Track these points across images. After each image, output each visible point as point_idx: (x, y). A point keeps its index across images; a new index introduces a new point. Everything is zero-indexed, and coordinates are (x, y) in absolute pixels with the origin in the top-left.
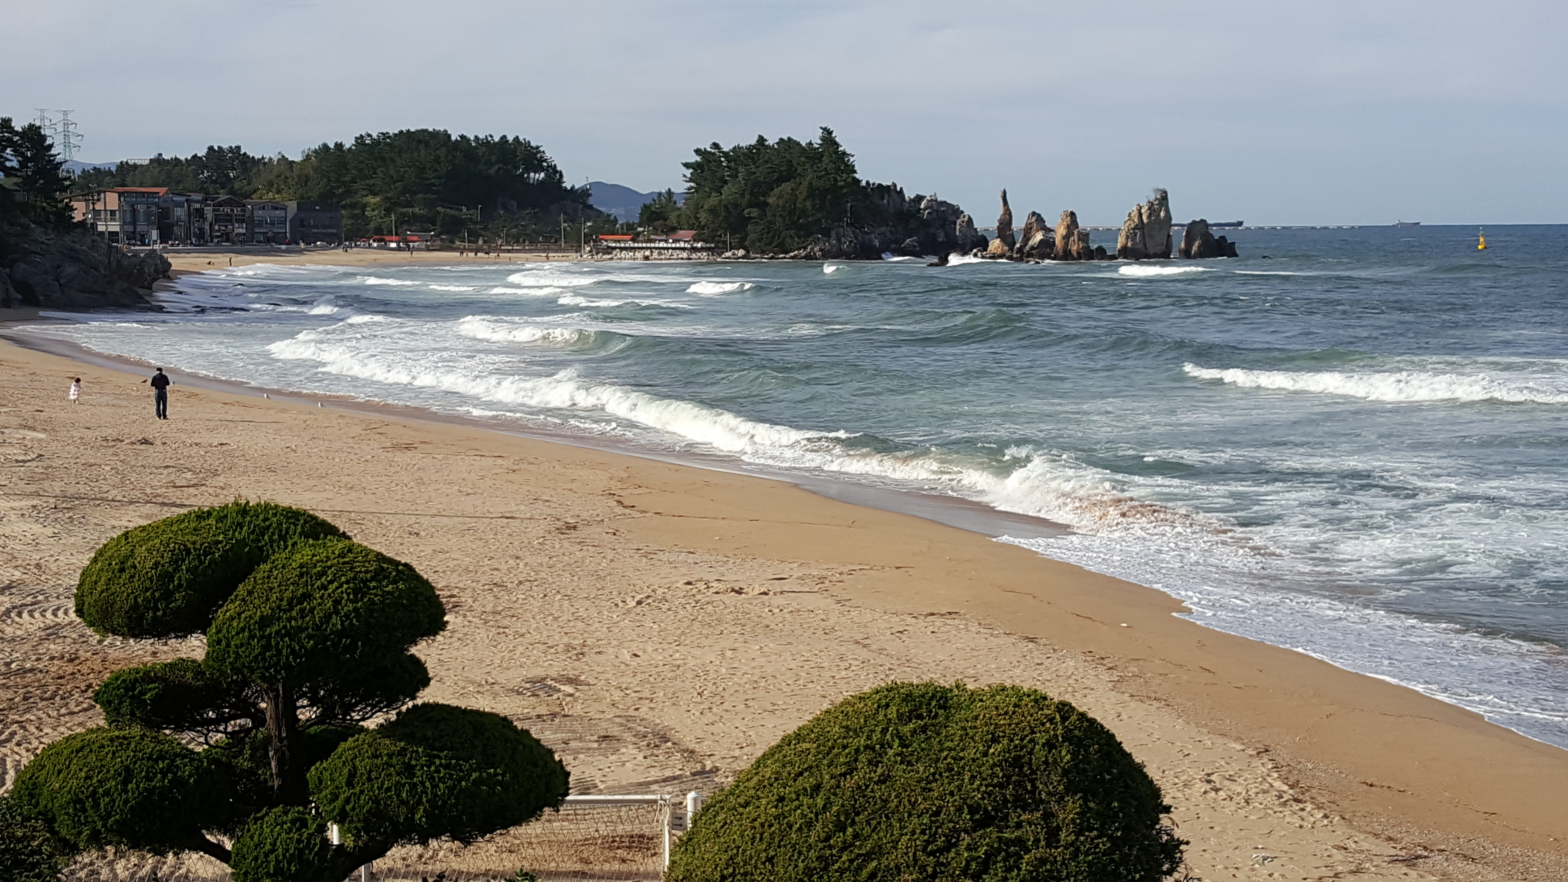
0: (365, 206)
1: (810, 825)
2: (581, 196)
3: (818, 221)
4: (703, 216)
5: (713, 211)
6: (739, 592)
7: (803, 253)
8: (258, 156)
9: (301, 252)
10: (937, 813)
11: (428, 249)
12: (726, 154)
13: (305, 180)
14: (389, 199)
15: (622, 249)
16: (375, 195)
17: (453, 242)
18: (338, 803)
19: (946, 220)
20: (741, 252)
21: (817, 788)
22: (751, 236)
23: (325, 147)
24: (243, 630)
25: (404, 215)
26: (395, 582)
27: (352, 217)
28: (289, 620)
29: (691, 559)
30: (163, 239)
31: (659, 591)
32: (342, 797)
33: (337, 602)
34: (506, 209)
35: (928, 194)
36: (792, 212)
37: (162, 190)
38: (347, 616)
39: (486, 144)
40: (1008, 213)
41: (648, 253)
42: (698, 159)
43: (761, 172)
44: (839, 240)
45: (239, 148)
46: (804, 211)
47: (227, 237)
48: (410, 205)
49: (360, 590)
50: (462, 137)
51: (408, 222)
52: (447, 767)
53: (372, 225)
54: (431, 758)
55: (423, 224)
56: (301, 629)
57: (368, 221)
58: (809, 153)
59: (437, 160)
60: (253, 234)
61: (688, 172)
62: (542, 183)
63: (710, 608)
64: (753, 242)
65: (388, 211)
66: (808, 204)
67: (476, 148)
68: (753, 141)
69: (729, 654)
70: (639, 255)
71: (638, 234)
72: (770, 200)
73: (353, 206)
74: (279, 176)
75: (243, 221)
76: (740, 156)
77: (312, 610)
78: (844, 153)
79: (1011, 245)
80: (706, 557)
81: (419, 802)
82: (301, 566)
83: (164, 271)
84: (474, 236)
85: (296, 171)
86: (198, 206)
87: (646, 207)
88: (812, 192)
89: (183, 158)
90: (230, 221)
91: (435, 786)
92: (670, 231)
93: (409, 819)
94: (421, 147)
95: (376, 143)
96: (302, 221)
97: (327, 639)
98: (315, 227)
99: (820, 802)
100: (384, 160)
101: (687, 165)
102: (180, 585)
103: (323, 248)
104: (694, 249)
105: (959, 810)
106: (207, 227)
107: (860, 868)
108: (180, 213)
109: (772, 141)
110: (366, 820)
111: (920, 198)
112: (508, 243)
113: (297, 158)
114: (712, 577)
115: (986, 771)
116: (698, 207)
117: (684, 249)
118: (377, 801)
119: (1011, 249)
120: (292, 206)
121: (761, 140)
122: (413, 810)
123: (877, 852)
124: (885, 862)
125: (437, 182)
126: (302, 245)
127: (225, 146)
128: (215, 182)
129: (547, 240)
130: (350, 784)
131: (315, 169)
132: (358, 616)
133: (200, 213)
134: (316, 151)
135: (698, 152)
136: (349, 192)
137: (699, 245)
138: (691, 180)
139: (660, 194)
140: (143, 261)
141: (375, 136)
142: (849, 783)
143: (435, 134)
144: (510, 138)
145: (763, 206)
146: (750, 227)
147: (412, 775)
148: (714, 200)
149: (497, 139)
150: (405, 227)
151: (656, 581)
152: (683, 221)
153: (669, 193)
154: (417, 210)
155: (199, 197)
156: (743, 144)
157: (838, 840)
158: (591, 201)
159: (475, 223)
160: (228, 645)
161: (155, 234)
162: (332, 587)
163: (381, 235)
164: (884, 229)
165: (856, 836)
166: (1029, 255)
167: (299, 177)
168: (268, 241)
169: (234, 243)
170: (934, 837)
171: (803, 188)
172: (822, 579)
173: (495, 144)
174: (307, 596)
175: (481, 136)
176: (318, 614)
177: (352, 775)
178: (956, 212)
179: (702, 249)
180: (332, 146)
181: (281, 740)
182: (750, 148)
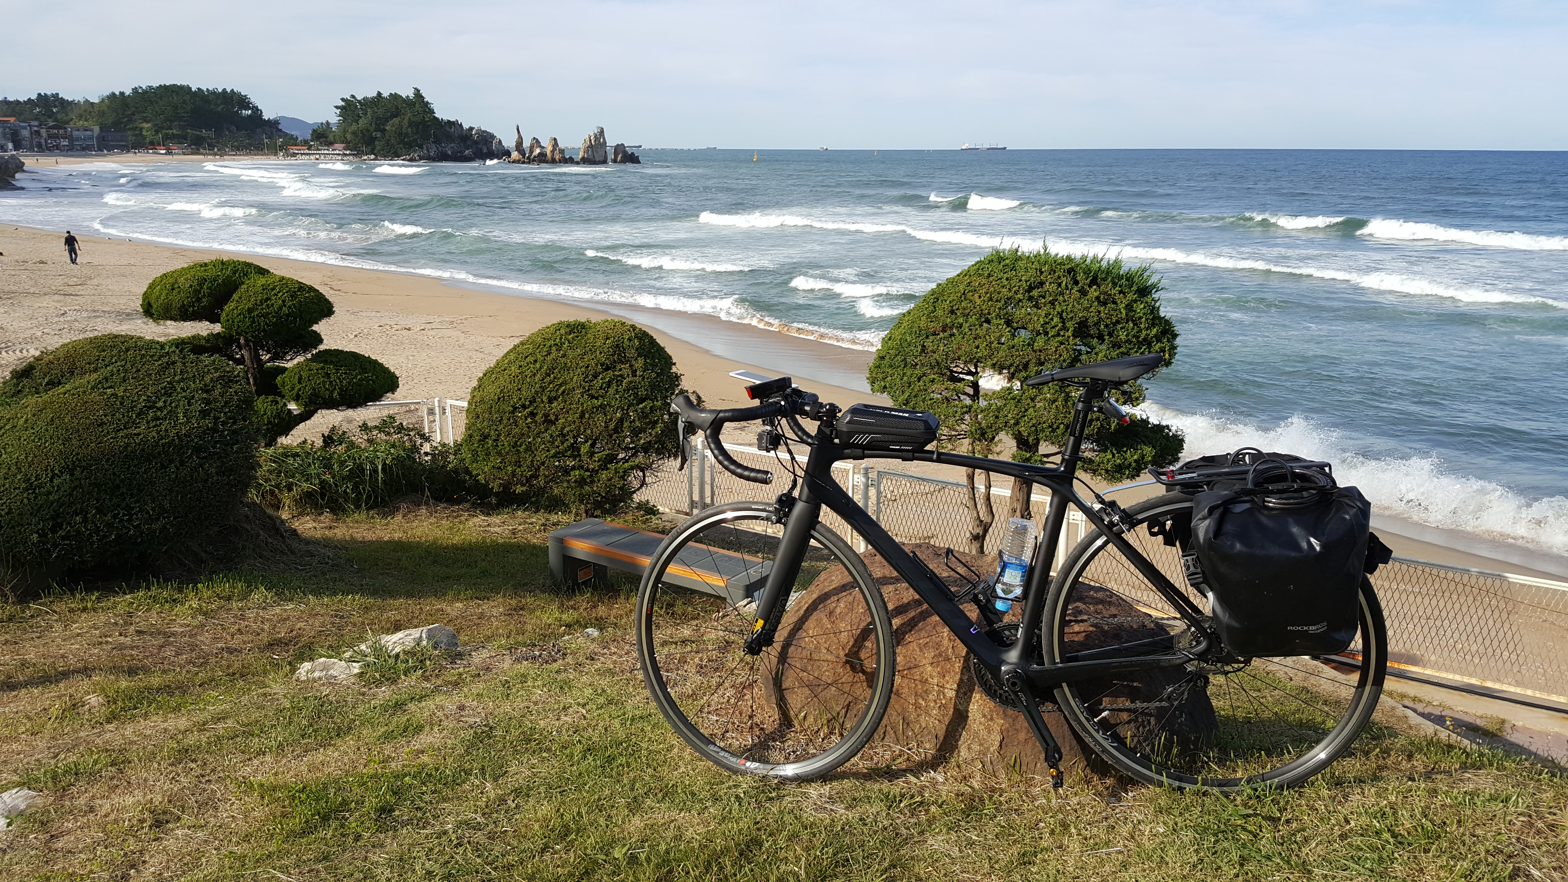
0: (141, 129)
1: (534, 375)
2: (274, 124)
3: (416, 140)
4: (349, 136)
5: (354, 133)
6: (409, 329)
7: (408, 157)
8: (70, 99)
9: (105, 155)
10: (588, 367)
11: (184, 154)
12: (359, 102)
13: (102, 114)
14: (157, 125)
15: (302, 154)
16: (147, 122)
17: (198, 150)
18: (295, 392)
19: (487, 141)
20: (373, 157)
21: (536, 361)
22: (378, 148)
23: (113, 94)
24: (240, 314)
25: (167, 134)
26: (309, 292)
27: (134, 135)
28: (262, 309)
29: (378, 315)
30: (16, 148)
31: (365, 331)
32: (297, 389)
33: (284, 301)
34: (230, 131)
35: (476, 126)
36: (400, 134)
37: (12, 119)
38: (290, 307)
39: (214, 93)
40: (520, 137)
41: (318, 156)
42: (343, 104)
43: (381, 112)
44: (428, 151)
45: (57, 94)
46: (407, 134)
47: (57, 147)
48: (170, 128)
49: (293, 296)
50: (199, 89)
51: (170, 139)
52: (345, 373)
53: (148, 140)
54: (337, 371)
55: (180, 139)
56: (268, 314)
57: (144, 138)
58: (407, 101)
59: (184, 102)
60: (74, 145)
61: (338, 111)
62: (250, 116)
63: (395, 337)
64: (379, 151)
65: (157, 132)
66: (409, 130)
67: (208, 95)
68: (375, 95)
69: (411, 358)
70: (312, 157)
71: (311, 146)
72: (387, 128)
73: (135, 129)
74: (85, 111)
75: (66, 138)
76: (367, 103)
77: (272, 305)
78: (427, 102)
79: (524, 155)
80: (387, 314)
81: (335, 389)
82: (263, 285)
83: (20, 167)
84: (211, 147)
85: (96, 109)
86: (36, 129)
87: (314, 131)
88: (411, 124)
89: (21, 100)
90: (58, 137)
91: (341, 382)
92: (330, 144)
93: (331, 396)
94: (174, 95)
95: (145, 92)
96: (103, 137)
97: (281, 317)
98: (113, 141)
99: (538, 365)
100: (151, 102)
101: (337, 107)
102: (204, 295)
103: (118, 154)
104: (345, 155)
105: (597, 365)
106: (43, 141)
107: (558, 389)
108: (25, 133)
109: (385, 94)
110: (310, 398)
111: (471, 129)
112: (232, 150)
113: (96, 100)
114: (392, 323)
115: (606, 350)
116: (345, 131)
117: (339, 154)
118: (314, 389)
119: (524, 157)
120: (97, 129)
121: (379, 94)
122: (332, 392)
123: (564, 383)
124: (568, 387)
125: (186, 115)
126: (105, 152)
127: (49, 93)
128: (44, 115)
129: (257, 148)
130: (300, 383)
131: (108, 107)
132: (295, 307)
133: (38, 133)
134: (108, 97)
135: (343, 100)
136: (130, 121)
137: (348, 152)
138: (340, 116)
139: (322, 124)
140: (7, 161)
141: (144, 88)
142: (549, 358)
143: (182, 88)
144: (229, 90)
145: (383, 131)
146: (377, 143)
147: (329, 378)
148: (354, 127)
149: (220, 91)
150: (168, 141)
151: (362, 326)
152: (337, 138)
153: (328, 123)
154: (175, 131)
155: (36, 123)
156: (369, 96)
157: (548, 379)
158: (280, 127)
159: (211, 139)
160: (233, 322)
161: (10, 146)
162: (280, 295)
163: (153, 145)
164: (453, 145)
165: (555, 378)
166: (534, 160)
167: (99, 111)
168: (83, 149)
169: (61, 151)
170: (587, 376)
171: (406, 122)
172: (452, 323)
173: (219, 93)
174: (268, 299)
175: (210, 89)
176: (276, 307)
177: (300, 378)
178: (492, 137)
179: (350, 155)
180: (117, 93)
181: (254, 369)
182: (373, 98)
